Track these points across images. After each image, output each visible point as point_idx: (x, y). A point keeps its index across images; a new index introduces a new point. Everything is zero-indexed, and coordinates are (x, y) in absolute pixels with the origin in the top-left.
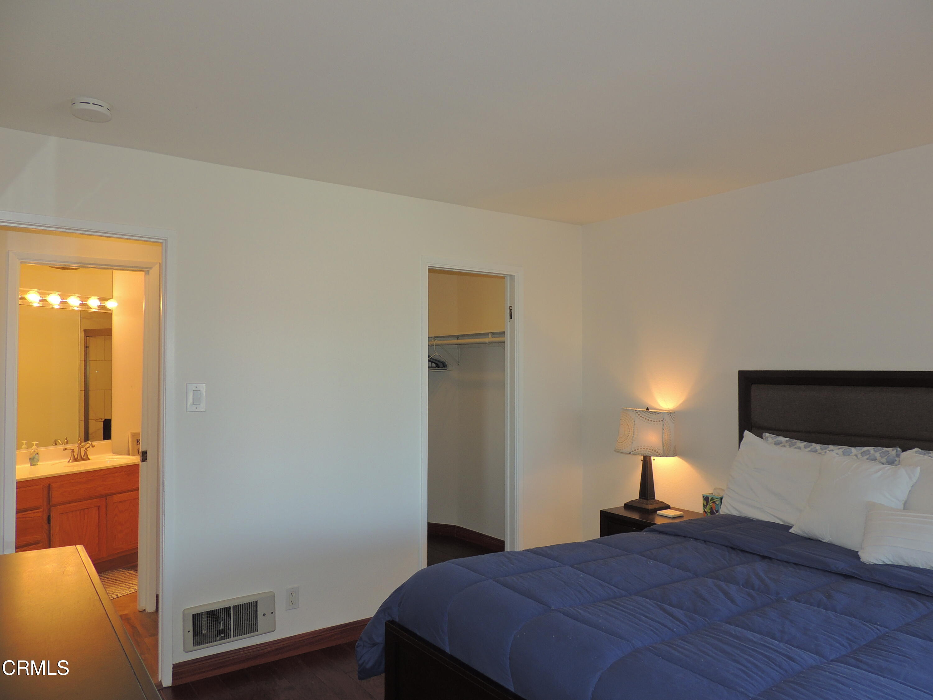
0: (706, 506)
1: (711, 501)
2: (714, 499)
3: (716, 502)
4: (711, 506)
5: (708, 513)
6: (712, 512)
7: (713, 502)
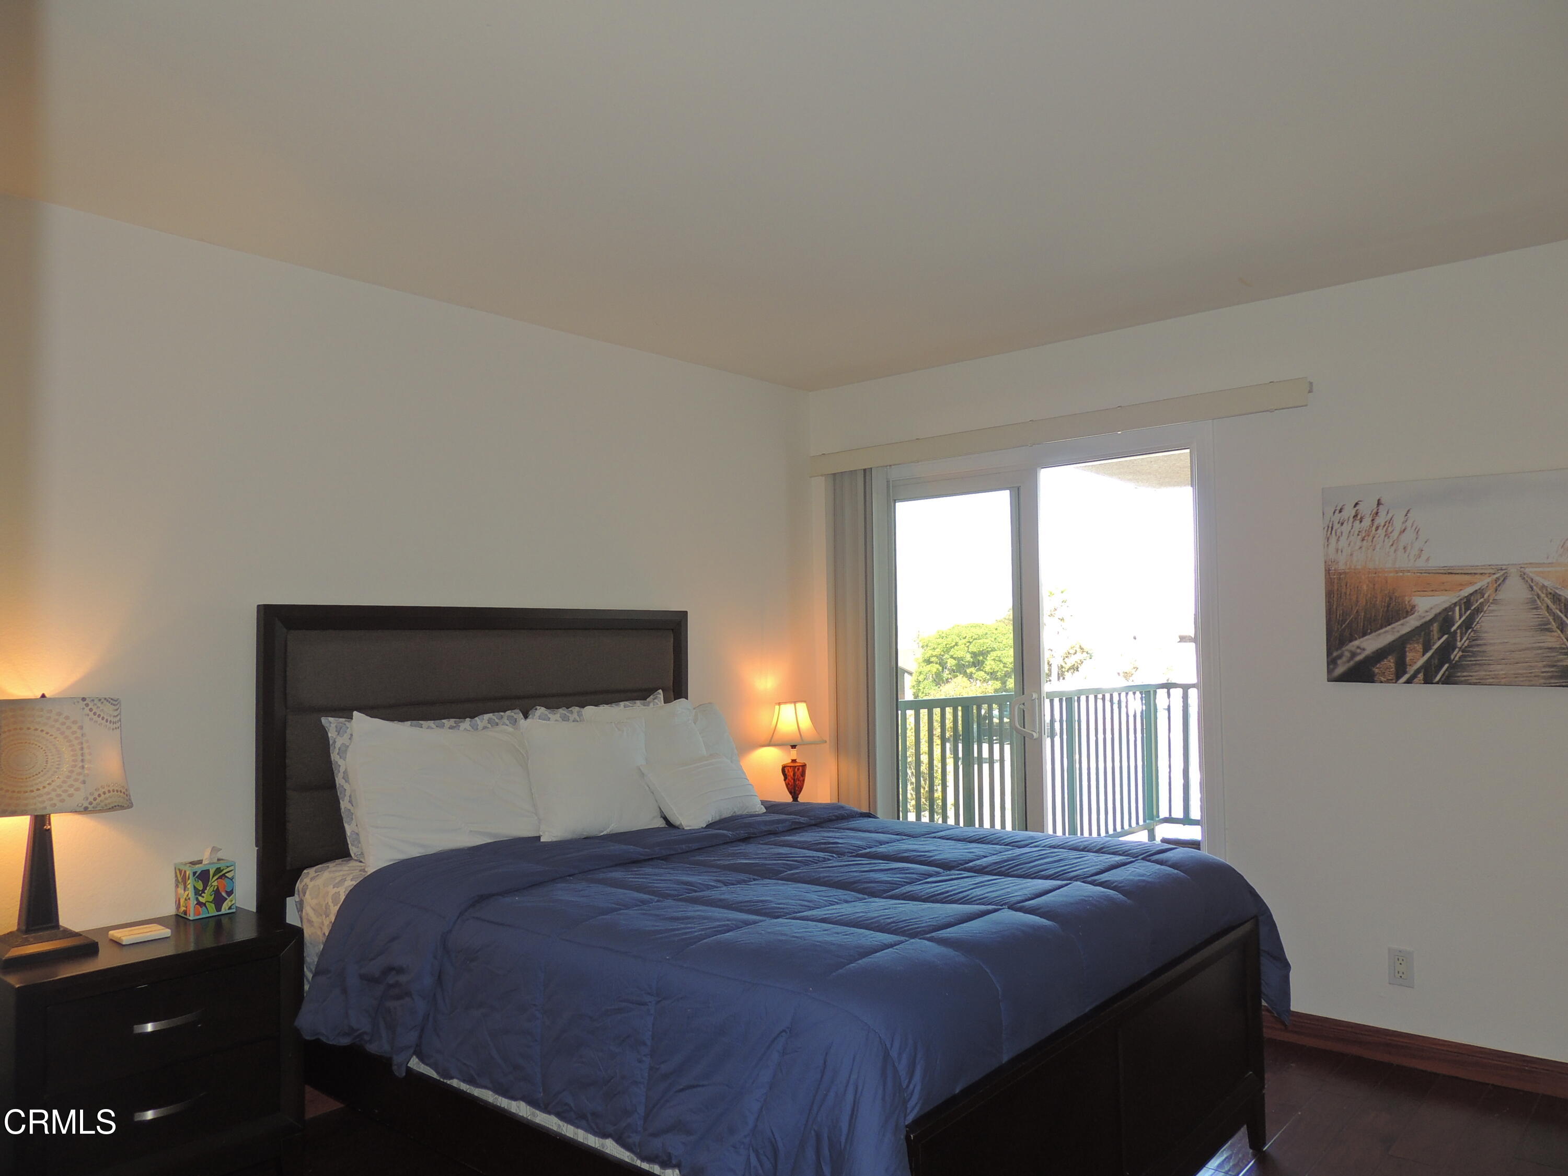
0: (203, 891)
1: (213, 877)
2: (223, 870)
3: (227, 875)
4: (216, 887)
5: (207, 904)
6: (219, 900)
7: (220, 878)
